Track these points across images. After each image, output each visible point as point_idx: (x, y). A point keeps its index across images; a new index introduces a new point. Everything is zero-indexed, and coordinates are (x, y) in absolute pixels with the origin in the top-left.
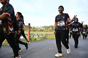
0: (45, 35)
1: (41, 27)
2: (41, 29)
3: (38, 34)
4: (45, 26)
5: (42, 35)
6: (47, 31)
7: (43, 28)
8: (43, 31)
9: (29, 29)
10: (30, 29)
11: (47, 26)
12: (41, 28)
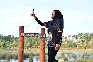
0: (83, 57)
1: (70, 36)
2: (71, 41)
3: (63, 55)
4: (81, 34)
5: (75, 57)
6: (86, 47)
7: (75, 39)
8: (76, 46)
9: (42, 43)
10: (44, 41)
11: (87, 34)
12: (72, 39)
